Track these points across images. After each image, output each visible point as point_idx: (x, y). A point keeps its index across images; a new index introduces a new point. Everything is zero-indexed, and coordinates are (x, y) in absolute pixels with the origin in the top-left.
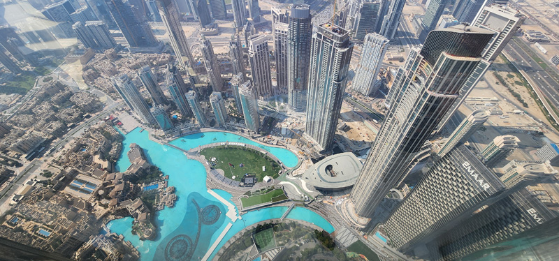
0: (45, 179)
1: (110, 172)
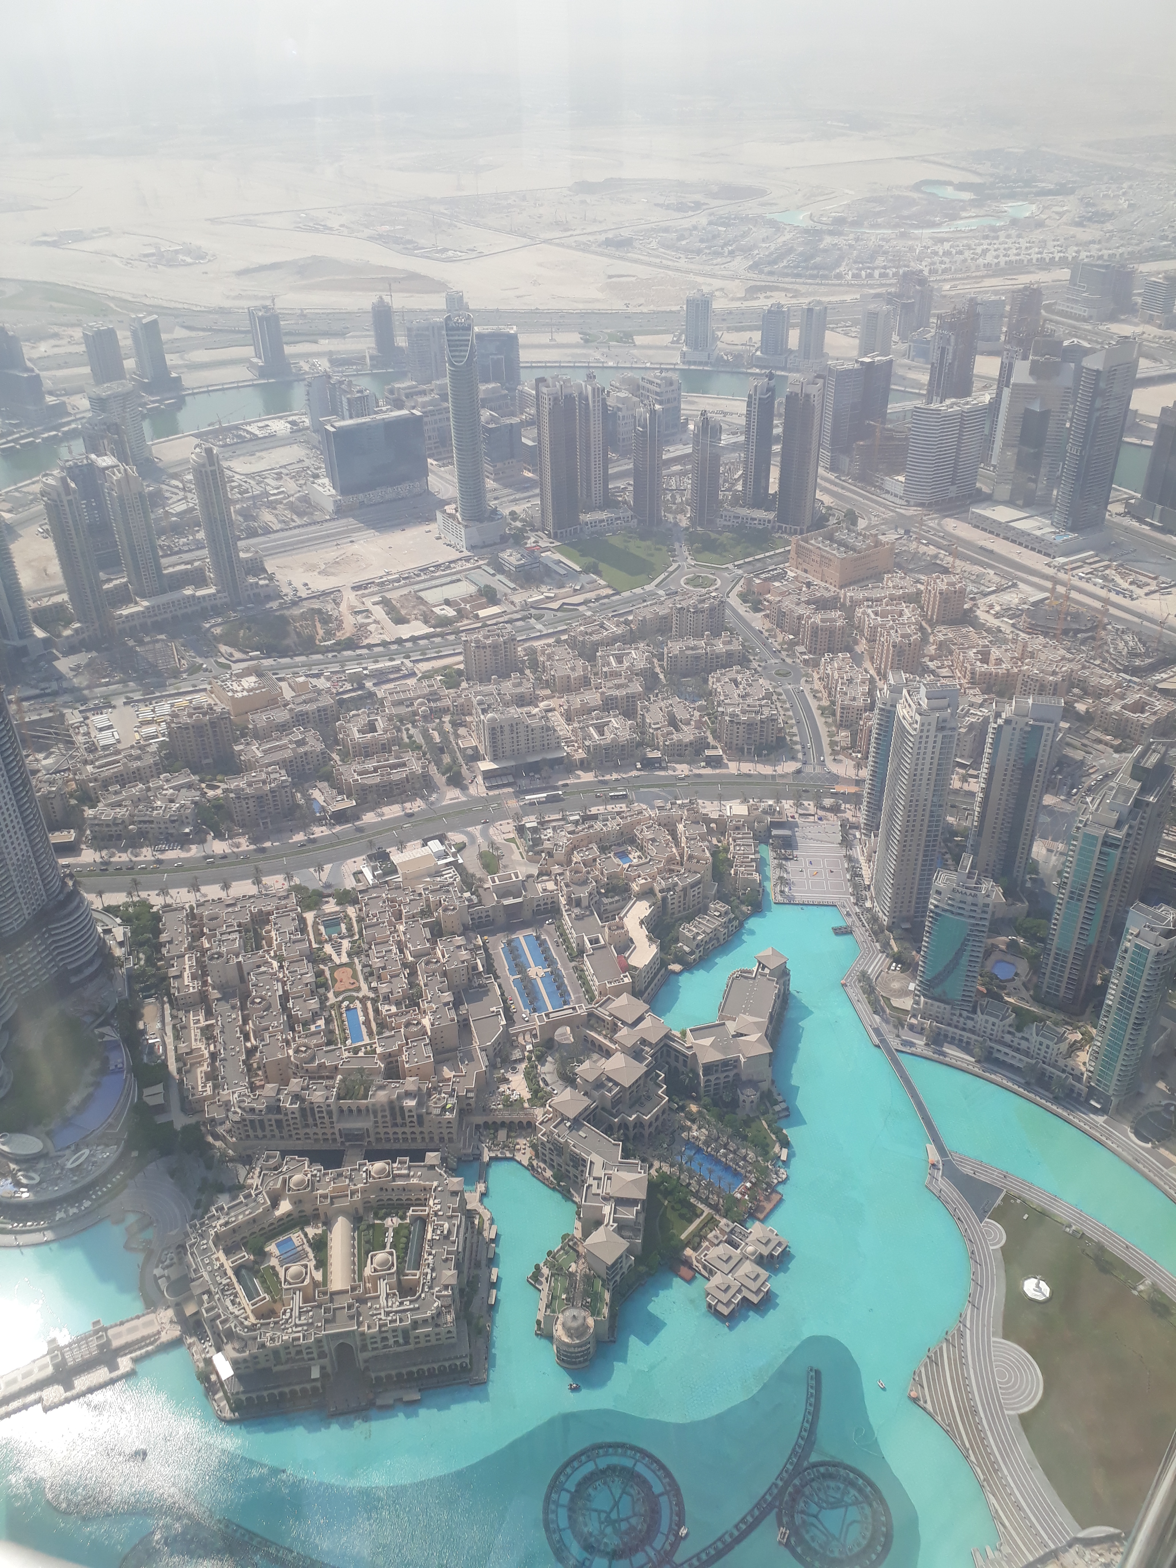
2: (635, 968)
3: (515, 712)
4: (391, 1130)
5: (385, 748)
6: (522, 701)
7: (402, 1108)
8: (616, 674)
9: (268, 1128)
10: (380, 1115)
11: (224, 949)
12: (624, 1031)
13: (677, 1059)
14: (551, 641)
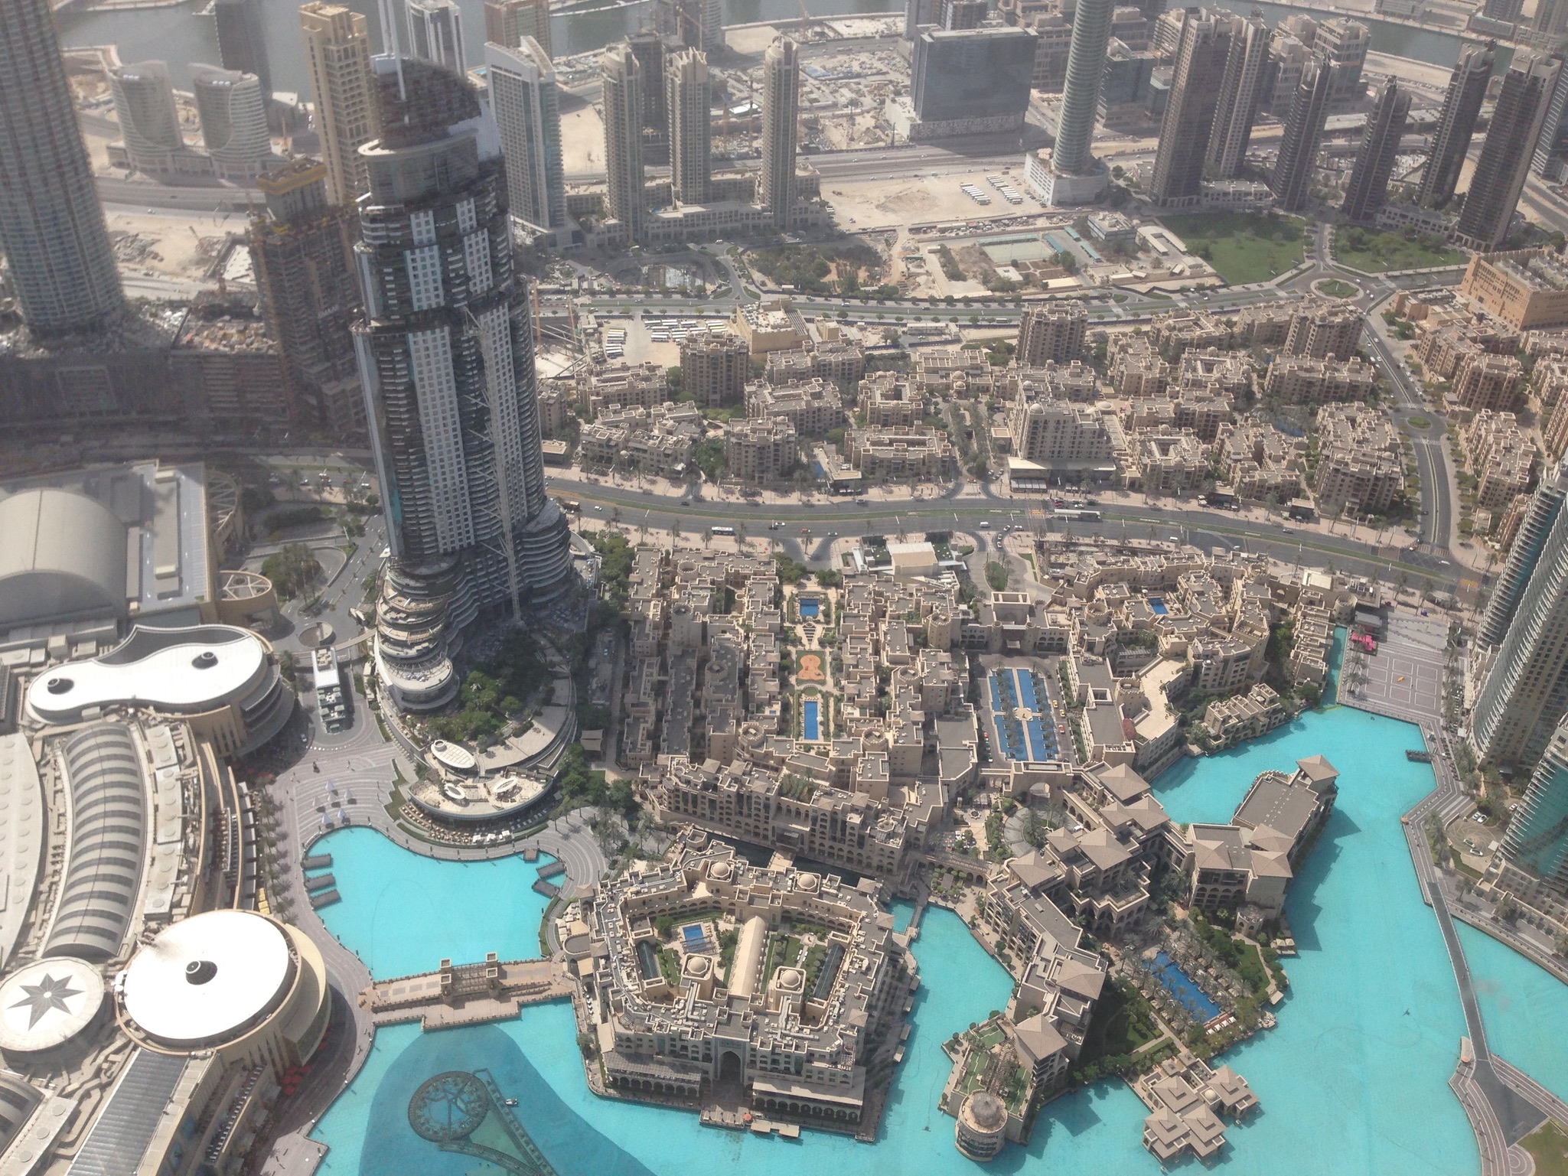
0: (979, 578)
1: (1137, 765)
2: (1143, 739)
3: (1067, 407)
4: (828, 843)
5: (906, 420)
6: (1077, 395)
7: (844, 822)
8: (1197, 384)
9: (700, 806)
10: (819, 823)
11: (692, 605)
12: (1112, 808)
13: (1170, 853)
14: (1129, 329)
